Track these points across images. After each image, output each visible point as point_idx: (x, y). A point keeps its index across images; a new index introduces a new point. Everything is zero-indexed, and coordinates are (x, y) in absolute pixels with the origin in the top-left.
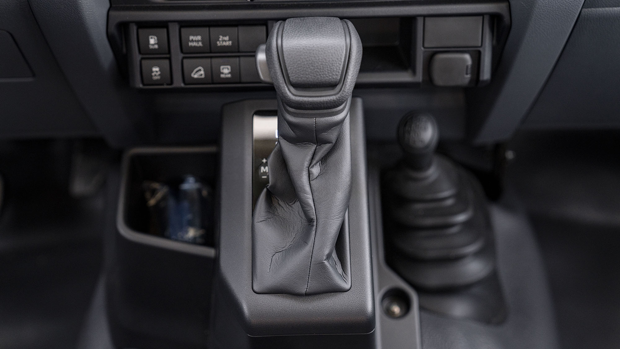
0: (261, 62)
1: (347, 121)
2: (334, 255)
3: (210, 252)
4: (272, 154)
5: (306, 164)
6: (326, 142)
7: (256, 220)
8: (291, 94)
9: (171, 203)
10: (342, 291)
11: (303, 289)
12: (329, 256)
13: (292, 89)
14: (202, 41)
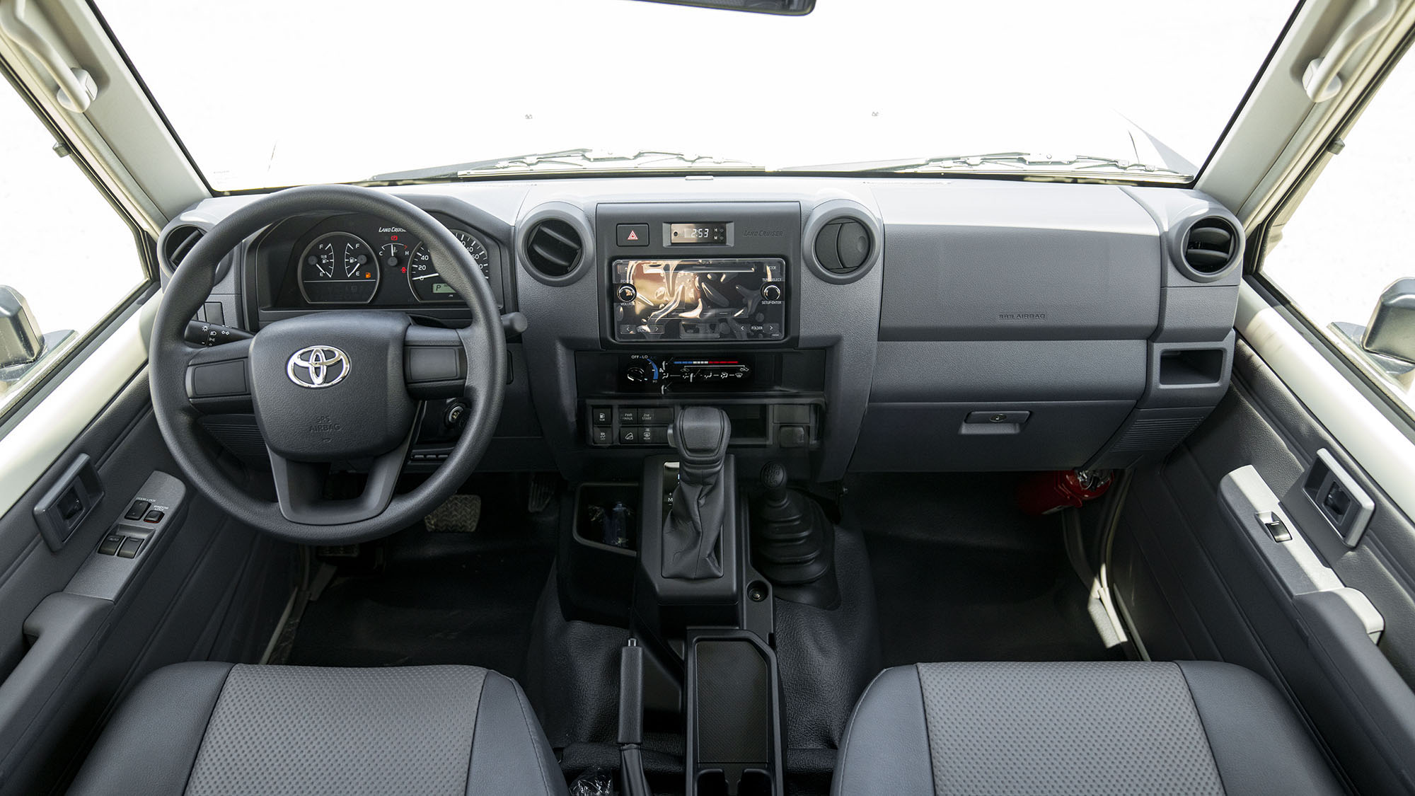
0: (670, 435)
1: (722, 472)
2: (713, 555)
3: (633, 553)
4: (675, 491)
5: (696, 497)
6: (709, 484)
7: (664, 532)
8: (687, 455)
9: (607, 519)
10: (718, 577)
11: (693, 576)
12: (709, 555)
13: (688, 452)
14: (632, 417)
